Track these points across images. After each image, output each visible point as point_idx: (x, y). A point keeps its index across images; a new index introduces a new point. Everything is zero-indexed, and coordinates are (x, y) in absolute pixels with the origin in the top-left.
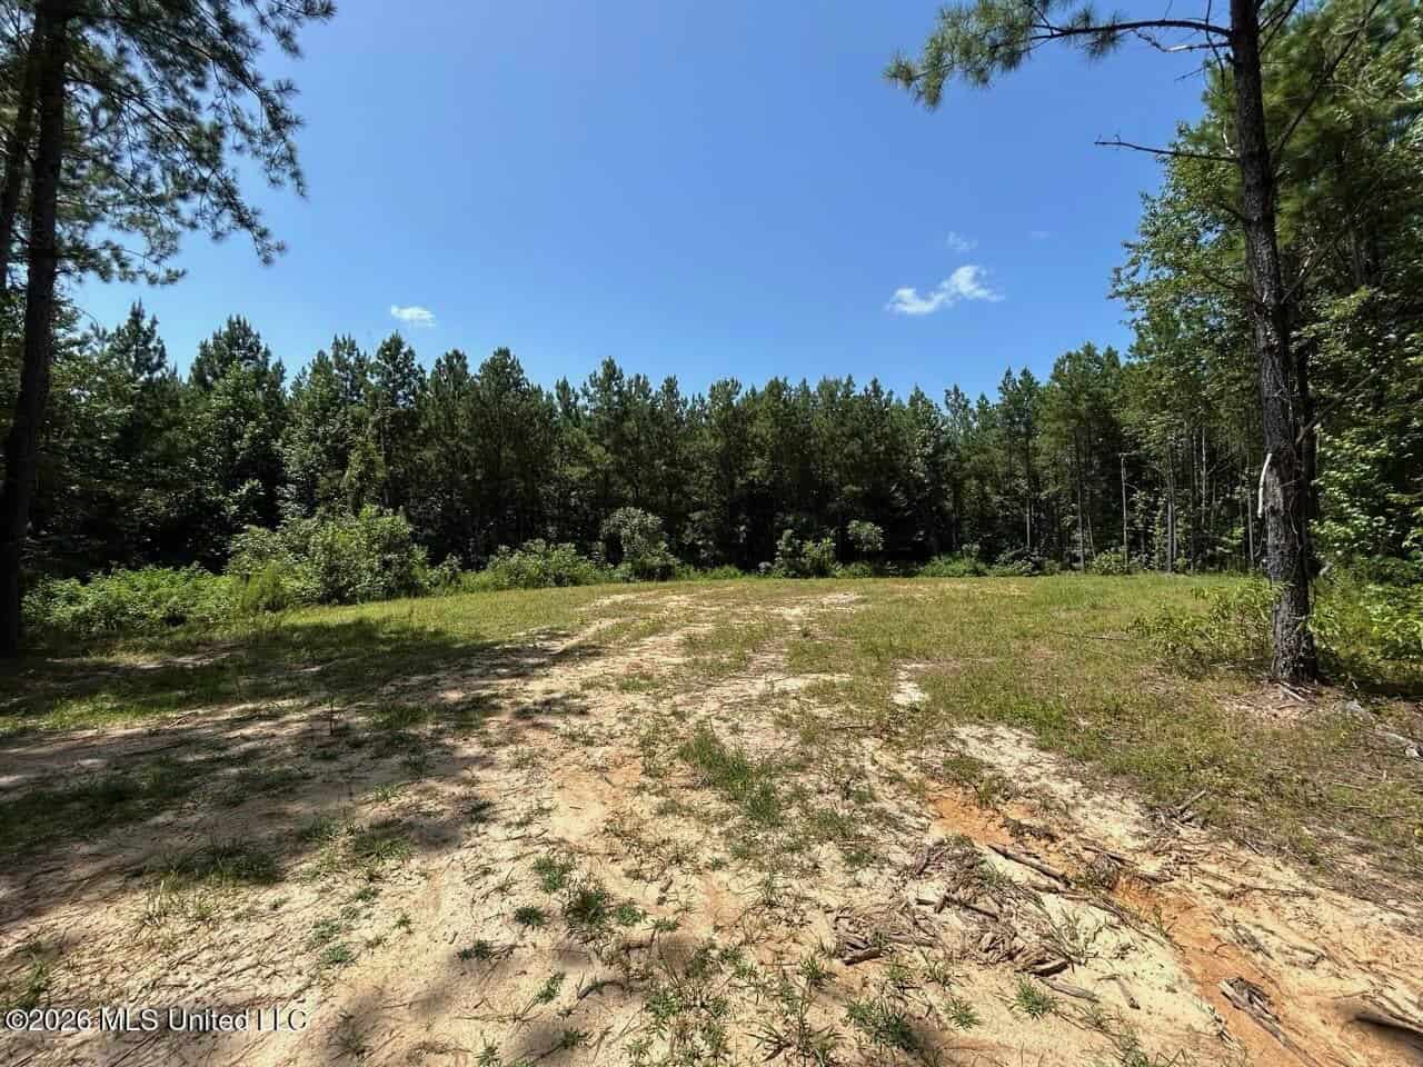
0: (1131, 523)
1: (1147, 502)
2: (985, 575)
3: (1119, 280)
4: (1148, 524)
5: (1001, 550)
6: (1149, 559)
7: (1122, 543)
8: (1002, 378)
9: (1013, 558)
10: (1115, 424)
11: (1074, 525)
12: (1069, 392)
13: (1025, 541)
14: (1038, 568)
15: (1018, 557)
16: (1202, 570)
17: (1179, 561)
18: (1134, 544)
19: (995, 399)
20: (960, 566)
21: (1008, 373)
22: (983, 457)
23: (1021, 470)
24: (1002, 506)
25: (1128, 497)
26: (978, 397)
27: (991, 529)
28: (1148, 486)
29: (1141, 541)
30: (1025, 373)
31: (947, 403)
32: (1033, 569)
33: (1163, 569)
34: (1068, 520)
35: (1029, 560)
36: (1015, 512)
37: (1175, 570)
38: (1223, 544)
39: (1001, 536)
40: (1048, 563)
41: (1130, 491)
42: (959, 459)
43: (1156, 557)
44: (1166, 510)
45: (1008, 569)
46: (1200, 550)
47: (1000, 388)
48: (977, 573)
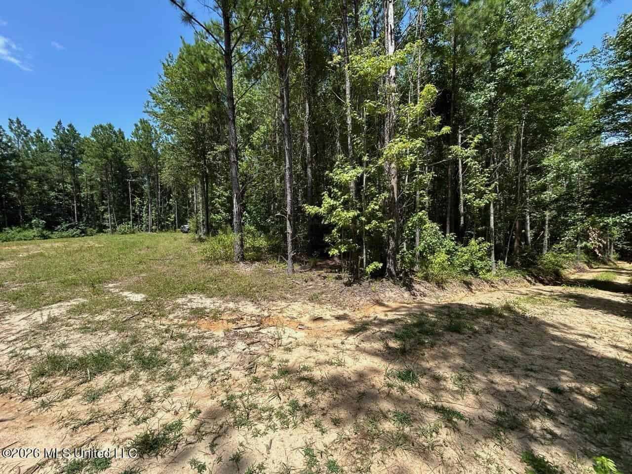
0: (134, 211)
1: (140, 203)
2: (50, 238)
3: (148, 106)
4: (141, 212)
5: (59, 223)
6: (141, 227)
7: (130, 220)
8: (56, 124)
9: (68, 228)
10: (126, 166)
11: (106, 210)
12: (102, 144)
13: (74, 218)
14: (84, 232)
15: (72, 227)
16: (161, 230)
17: (154, 227)
18: (135, 220)
19: (50, 136)
20: (30, 233)
21: (60, 123)
22: (43, 168)
23: (69, 179)
24: (57, 198)
25: (132, 200)
26: (35, 131)
27: (49, 211)
28: (140, 195)
29: (137, 219)
30: (70, 126)
31: (10, 128)
32: (81, 233)
33: (147, 231)
34: (102, 208)
35: (78, 228)
36: (67, 202)
37: (152, 231)
38: (168, 220)
39: (58, 215)
40: (89, 230)
41: (133, 198)
42: (23, 166)
43: (144, 226)
44: (148, 207)
45: (65, 234)
46: (160, 222)
47: (54, 130)
48: (45, 237)
